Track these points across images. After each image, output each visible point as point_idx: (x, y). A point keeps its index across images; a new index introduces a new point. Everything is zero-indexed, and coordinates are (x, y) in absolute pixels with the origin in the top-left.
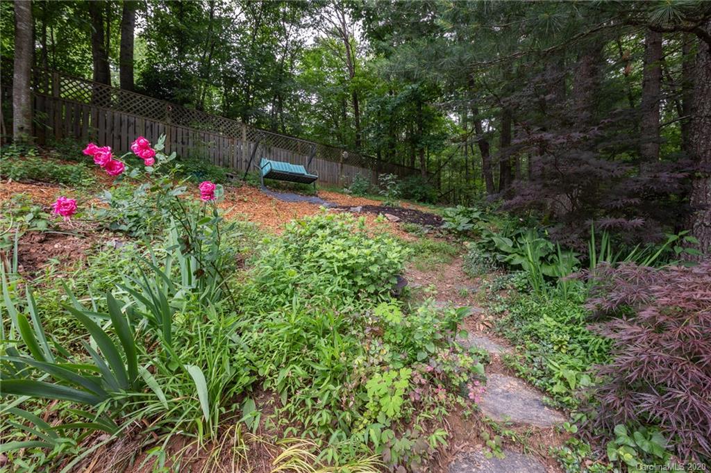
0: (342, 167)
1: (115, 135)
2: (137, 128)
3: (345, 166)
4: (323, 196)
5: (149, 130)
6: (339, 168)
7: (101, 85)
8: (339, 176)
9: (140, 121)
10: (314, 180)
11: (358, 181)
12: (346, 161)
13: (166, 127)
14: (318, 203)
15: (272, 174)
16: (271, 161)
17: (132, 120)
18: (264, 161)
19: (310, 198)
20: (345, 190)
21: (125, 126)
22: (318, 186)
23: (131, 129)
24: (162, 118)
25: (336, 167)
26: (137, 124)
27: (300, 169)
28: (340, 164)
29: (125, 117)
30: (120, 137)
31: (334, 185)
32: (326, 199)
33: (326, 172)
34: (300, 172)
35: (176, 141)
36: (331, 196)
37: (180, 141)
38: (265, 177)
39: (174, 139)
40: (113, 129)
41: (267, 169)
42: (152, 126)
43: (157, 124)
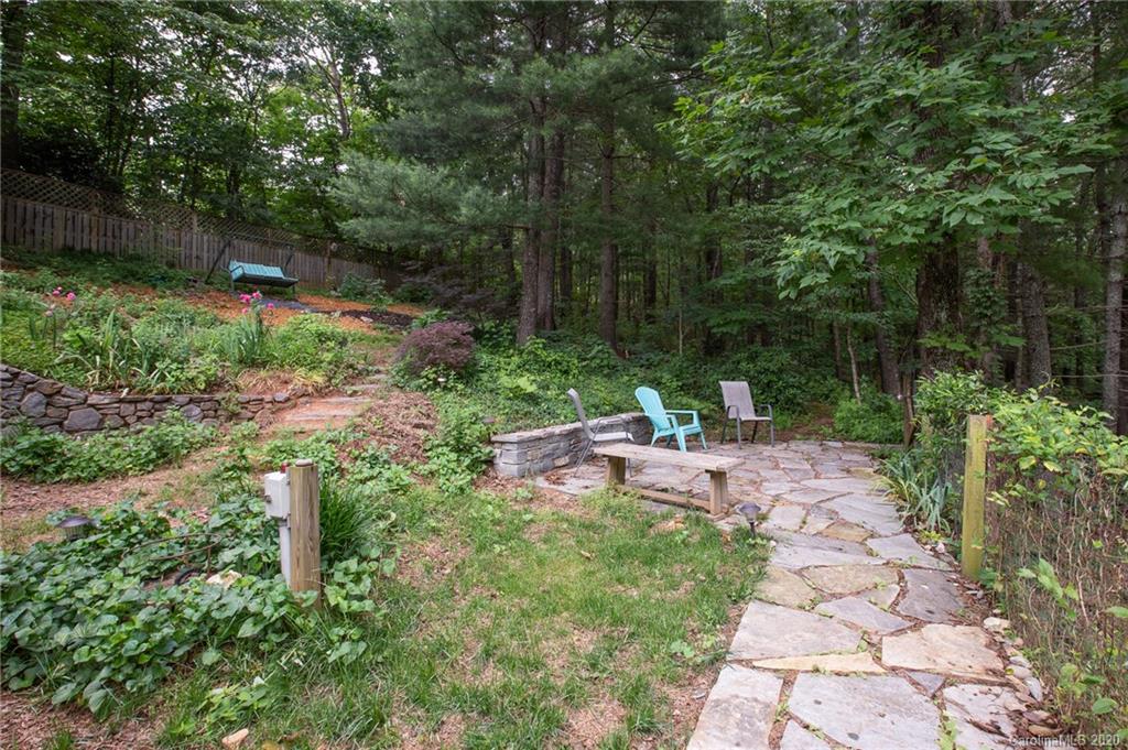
0: (329, 263)
1: (27, 230)
2: (55, 221)
3: (334, 261)
4: (303, 300)
5: (70, 222)
6: (326, 264)
7: (10, 171)
8: (324, 274)
9: (59, 212)
10: (292, 284)
11: (349, 282)
12: (335, 255)
13: (93, 218)
14: (299, 308)
15: (244, 279)
16: (241, 264)
17: (49, 211)
18: (234, 265)
19: (288, 303)
20: (333, 293)
21: (39, 220)
22: (297, 289)
23: (48, 221)
24: (87, 208)
25: (322, 262)
26: (55, 216)
27: (274, 272)
28: (326, 260)
29: (40, 207)
30: (33, 232)
31: (317, 286)
32: (307, 304)
33: (307, 269)
34: (276, 275)
35: (105, 235)
36: (315, 300)
37: (109, 234)
38: (236, 281)
39: (102, 233)
40: (24, 223)
41: (239, 273)
42: (74, 217)
43: (80, 215)
